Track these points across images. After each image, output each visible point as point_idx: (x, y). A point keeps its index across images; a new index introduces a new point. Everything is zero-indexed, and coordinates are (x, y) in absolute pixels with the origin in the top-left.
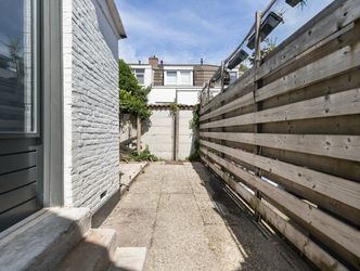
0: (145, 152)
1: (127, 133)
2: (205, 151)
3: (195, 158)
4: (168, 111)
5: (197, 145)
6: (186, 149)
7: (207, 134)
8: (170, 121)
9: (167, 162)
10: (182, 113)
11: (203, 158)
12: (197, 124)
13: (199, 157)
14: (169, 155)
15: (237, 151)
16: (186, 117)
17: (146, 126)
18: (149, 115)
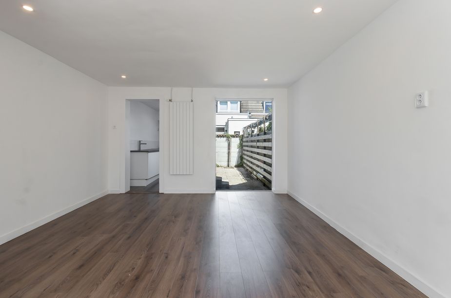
2: (245, 161)
3: (240, 165)
4: (225, 139)
5: (241, 158)
6: (234, 161)
7: (246, 153)
8: (226, 144)
9: (225, 168)
10: (233, 140)
11: (244, 165)
12: (241, 146)
13: (242, 165)
14: (226, 164)
15: (256, 161)
16: (236, 142)
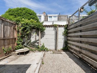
0: (42, 46)
1: (35, 38)
4: (53, 28)
14: (53, 48)
16: (61, 30)
17: (43, 35)
18: (44, 30)
